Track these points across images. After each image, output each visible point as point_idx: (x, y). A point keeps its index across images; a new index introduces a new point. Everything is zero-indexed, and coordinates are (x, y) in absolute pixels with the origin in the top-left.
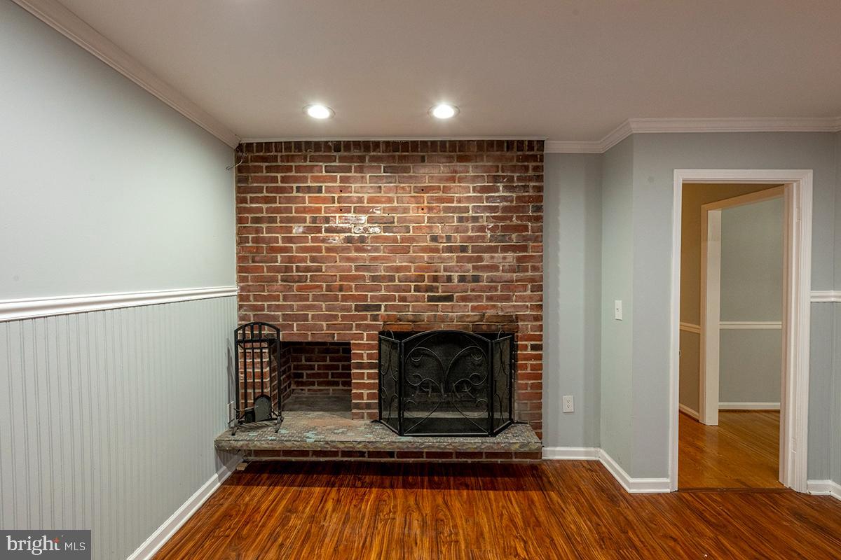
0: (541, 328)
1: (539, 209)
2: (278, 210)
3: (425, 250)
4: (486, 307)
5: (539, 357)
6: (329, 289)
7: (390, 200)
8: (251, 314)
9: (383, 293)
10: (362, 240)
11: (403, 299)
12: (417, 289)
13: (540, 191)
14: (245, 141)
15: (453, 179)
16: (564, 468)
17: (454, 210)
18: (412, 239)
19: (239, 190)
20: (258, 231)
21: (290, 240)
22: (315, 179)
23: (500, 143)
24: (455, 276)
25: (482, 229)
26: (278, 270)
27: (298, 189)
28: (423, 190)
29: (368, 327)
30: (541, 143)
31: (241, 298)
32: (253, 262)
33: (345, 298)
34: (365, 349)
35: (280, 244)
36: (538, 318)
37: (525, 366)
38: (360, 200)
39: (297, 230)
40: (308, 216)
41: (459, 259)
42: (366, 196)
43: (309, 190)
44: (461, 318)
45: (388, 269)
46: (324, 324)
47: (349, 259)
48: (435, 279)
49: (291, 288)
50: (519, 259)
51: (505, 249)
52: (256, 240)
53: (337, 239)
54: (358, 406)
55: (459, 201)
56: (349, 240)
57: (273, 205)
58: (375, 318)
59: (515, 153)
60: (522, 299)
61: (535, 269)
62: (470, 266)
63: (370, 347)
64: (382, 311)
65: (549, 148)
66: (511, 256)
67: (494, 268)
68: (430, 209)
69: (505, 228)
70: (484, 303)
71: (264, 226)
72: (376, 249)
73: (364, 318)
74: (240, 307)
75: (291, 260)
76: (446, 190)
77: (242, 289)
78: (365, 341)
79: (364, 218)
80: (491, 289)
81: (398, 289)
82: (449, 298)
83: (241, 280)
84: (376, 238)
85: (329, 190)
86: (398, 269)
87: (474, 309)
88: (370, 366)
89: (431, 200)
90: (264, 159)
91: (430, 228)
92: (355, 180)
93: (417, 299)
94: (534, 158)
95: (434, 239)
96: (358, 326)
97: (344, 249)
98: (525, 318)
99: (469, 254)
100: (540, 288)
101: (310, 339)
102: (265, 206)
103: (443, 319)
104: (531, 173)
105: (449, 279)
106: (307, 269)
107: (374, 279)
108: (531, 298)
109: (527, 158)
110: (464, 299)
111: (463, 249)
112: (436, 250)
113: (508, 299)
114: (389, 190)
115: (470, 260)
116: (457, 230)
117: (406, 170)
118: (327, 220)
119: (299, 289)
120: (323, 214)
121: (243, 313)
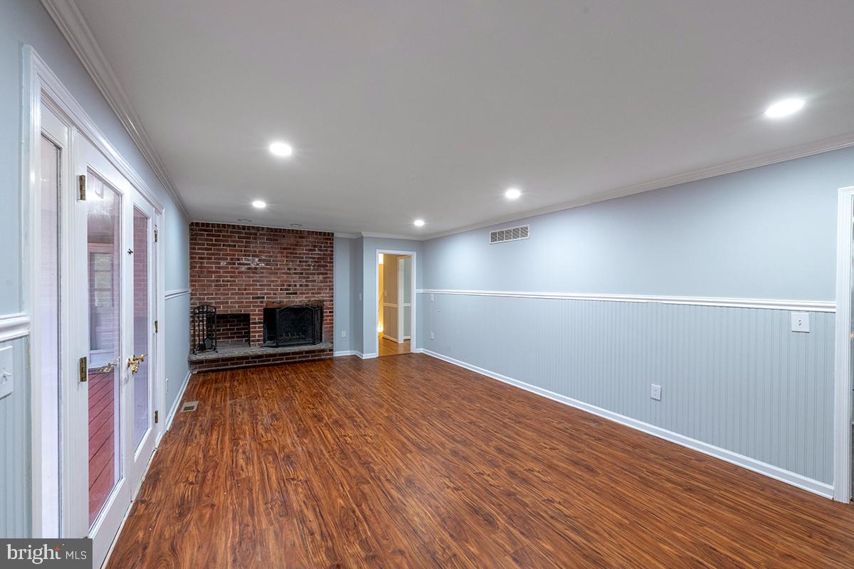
0: (333, 305)
1: (332, 259)
2: (212, 254)
3: (284, 273)
4: (310, 297)
5: (332, 316)
6: (239, 290)
7: (269, 252)
8: (198, 302)
9: (266, 291)
10: (256, 268)
11: (275, 294)
12: (281, 290)
13: (332, 252)
14: (195, 221)
15: (297, 245)
16: (341, 359)
17: (298, 258)
18: (279, 269)
19: (191, 244)
20: (201, 263)
21: (219, 268)
22: (233, 241)
23: (317, 232)
24: (298, 284)
25: (309, 266)
26: (213, 281)
27: (224, 245)
28: (284, 249)
29: (258, 306)
30: (333, 234)
32: (199, 277)
33: (247, 294)
34: (257, 316)
35: (214, 269)
36: (332, 301)
37: (326, 319)
38: (255, 252)
39: (223, 263)
40: (229, 257)
41: (300, 278)
42: (258, 250)
43: (230, 246)
44: (300, 301)
45: (267, 281)
46: (237, 306)
47: (249, 277)
48: (289, 286)
49: (220, 290)
50: (324, 278)
51: (319, 274)
52: (201, 267)
53: (243, 268)
54: (253, 341)
55: (300, 254)
56: (249, 268)
57: (210, 252)
58: (262, 302)
59: (322, 237)
60: (326, 293)
61: (330, 282)
62: (304, 280)
63: (259, 315)
64: (265, 299)
65: (335, 235)
66: (321, 277)
67: (314, 281)
68: (287, 257)
69: (318, 266)
70: (310, 295)
71: (205, 261)
72: (263, 273)
73: (257, 302)
74: (191, 299)
75: (220, 277)
76: (294, 249)
77: (192, 290)
78: (257, 312)
79: (257, 260)
80: (313, 289)
81: (272, 290)
82: (296, 293)
83: (192, 286)
84: (262, 268)
85: (239, 246)
86: (273, 281)
87: (306, 297)
88: (260, 323)
89: (287, 253)
90: (205, 230)
91: (287, 265)
92: (253, 243)
93: (281, 294)
94: (330, 239)
95: (289, 269)
96: (254, 306)
97: (246, 273)
98: (327, 301)
99: (304, 275)
100: (333, 289)
101: (229, 313)
102: (206, 252)
103: (293, 302)
104: (329, 245)
105: (295, 286)
106: (228, 281)
107: (261, 285)
108: (329, 293)
109: (327, 239)
110: (301, 294)
111: (302, 274)
112: (290, 274)
113: (320, 293)
114: (269, 248)
115: (304, 278)
116: (299, 266)
117: (277, 240)
118: (239, 259)
119: (224, 290)
120: (236, 257)
121: (193, 301)
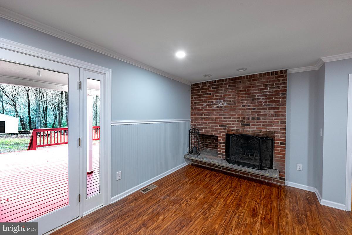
0: (285, 137)
1: (285, 94)
2: (200, 100)
3: (240, 109)
4: (262, 128)
5: (285, 147)
6: (212, 120)
7: (230, 95)
8: (194, 126)
9: (227, 122)
10: (221, 107)
11: (233, 124)
12: (238, 121)
13: (285, 88)
14: (193, 83)
15: (250, 87)
17: (251, 97)
18: (237, 106)
19: (191, 96)
20: (195, 105)
21: (203, 108)
22: (209, 91)
23: (268, 73)
24: (251, 117)
25: (261, 102)
26: (200, 115)
27: (205, 94)
28: (241, 91)
29: (223, 132)
30: (286, 71)
31: (191, 122)
32: (194, 113)
33: (216, 123)
34: (222, 138)
35: (200, 109)
36: (284, 133)
37: (278, 149)
38: (221, 96)
39: (205, 105)
40: (207, 101)
41: (252, 112)
42: (223, 94)
43: (208, 94)
44: (253, 131)
45: (229, 115)
46: (211, 130)
47: (218, 113)
48: (244, 118)
49: (203, 120)
50: (275, 112)
51: (270, 109)
52: (195, 108)
53: (215, 107)
54: (219, 154)
55: (253, 94)
56: (218, 107)
57: (199, 99)
58: (225, 129)
59: (275, 76)
60: (277, 126)
61: (282, 115)
62: (256, 114)
63: (223, 138)
64: (227, 128)
65: (291, 71)
66: (272, 111)
67: (266, 115)
68: (242, 97)
69: (270, 102)
70: (261, 127)
71: (197, 104)
72: (225, 110)
73: (222, 129)
74: (191, 124)
75: (203, 113)
76: (248, 90)
77: (191, 120)
78: (222, 136)
79: (222, 101)
80: (264, 122)
81: (232, 121)
82: (249, 125)
83: (192, 118)
84: (225, 106)
85: (213, 94)
86: (232, 115)
87: (257, 128)
88: (223, 143)
89: (243, 94)
90: (197, 87)
91: (242, 103)
92: (220, 90)
93: (238, 124)
94: (283, 76)
95: (244, 106)
96: (220, 131)
97: (216, 110)
98: (278, 133)
99: (256, 110)
100: (285, 122)
101: (207, 134)
102: (197, 99)
103: (246, 131)
104: (281, 82)
105: (249, 119)
106: (207, 115)
107: (224, 118)
108: (280, 126)
109: (279, 77)
110: (254, 125)
111: (254, 109)
112: (244, 110)
113: (271, 126)
114: (229, 92)
115: (256, 112)
116: (252, 103)
117: (235, 86)
118: (212, 102)
119: (205, 120)
120: (211, 100)
121: (192, 126)
